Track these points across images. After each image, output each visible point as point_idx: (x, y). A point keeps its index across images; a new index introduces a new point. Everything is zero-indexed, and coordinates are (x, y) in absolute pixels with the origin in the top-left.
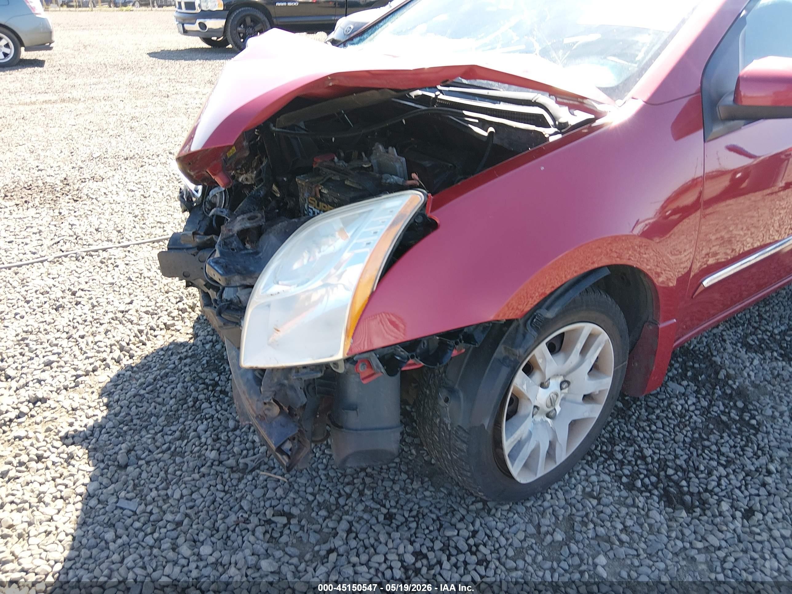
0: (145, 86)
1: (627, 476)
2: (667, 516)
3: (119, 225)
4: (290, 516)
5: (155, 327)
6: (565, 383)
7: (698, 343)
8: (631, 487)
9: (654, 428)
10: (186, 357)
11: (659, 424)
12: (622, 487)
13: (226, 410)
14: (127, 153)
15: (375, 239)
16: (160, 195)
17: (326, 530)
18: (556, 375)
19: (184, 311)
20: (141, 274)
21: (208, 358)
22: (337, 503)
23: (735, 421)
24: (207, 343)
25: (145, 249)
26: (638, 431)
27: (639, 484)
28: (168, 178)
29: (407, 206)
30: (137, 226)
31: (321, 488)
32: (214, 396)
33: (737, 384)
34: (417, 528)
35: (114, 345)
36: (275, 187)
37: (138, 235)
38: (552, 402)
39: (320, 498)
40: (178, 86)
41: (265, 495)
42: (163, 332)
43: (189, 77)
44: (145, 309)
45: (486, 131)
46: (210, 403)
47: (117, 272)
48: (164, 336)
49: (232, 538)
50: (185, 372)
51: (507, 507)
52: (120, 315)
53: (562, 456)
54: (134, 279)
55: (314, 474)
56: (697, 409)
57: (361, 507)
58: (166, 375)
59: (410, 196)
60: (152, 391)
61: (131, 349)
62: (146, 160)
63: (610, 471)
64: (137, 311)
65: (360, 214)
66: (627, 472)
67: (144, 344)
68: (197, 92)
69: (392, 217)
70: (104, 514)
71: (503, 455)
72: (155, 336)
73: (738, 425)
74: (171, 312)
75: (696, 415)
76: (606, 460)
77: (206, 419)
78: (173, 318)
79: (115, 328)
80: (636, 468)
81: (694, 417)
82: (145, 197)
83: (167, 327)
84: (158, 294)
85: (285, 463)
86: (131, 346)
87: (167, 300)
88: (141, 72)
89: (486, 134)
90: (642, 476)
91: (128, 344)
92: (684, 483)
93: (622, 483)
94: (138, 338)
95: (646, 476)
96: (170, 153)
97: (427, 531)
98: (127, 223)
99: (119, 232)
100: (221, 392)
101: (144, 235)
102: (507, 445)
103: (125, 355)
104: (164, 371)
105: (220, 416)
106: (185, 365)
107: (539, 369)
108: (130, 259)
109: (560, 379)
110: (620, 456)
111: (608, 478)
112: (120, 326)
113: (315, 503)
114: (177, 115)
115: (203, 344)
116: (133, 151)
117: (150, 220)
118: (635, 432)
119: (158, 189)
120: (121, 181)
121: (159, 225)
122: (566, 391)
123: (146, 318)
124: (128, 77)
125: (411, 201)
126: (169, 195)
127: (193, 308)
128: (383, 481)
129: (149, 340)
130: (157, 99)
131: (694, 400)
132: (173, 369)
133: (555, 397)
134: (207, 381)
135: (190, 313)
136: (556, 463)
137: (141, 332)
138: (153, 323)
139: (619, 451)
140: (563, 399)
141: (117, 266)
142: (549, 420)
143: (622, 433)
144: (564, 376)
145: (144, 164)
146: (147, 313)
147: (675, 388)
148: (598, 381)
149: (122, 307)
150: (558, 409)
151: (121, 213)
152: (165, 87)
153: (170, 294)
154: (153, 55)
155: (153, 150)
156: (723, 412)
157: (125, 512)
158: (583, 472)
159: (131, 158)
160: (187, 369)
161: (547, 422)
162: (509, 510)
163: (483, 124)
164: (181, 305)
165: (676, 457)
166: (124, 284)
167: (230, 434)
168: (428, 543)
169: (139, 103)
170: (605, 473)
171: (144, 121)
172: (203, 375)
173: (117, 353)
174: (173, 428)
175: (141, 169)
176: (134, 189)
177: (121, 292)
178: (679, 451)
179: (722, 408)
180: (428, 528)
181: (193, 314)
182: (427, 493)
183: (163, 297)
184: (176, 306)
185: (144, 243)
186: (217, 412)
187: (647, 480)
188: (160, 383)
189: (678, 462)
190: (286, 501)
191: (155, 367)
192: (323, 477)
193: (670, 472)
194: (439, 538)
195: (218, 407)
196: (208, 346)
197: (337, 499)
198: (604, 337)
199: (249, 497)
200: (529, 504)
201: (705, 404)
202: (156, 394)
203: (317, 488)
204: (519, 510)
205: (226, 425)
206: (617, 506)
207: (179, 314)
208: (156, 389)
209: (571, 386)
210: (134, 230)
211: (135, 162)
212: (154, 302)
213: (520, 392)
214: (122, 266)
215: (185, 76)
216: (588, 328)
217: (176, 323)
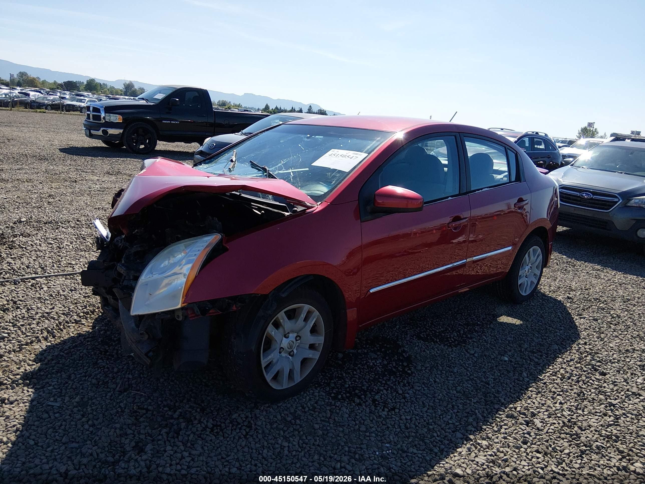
0: (58, 173)
1: (334, 393)
2: (350, 410)
3: (43, 265)
4: (147, 410)
5: (69, 321)
6: (298, 337)
7: (392, 335)
8: (335, 398)
9: (355, 373)
10: (88, 338)
11: (359, 371)
12: (331, 398)
13: (113, 364)
14: (45, 219)
15: (198, 253)
16: (71, 247)
17: (166, 416)
18: (293, 332)
19: (87, 313)
20: (58, 293)
21: (102, 339)
22: (175, 405)
23: (399, 371)
24: (102, 331)
25: (61, 279)
26: (346, 374)
27: (340, 397)
28: (76, 237)
29: (213, 239)
30: (55, 265)
31: (167, 399)
32: (105, 357)
33: (407, 355)
34: (217, 415)
35: (44, 329)
36: (153, 236)
37: (55, 271)
38: (291, 347)
39: (165, 403)
40: (84, 174)
41: (134, 401)
42: (73, 325)
43: (92, 168)
44: (61, 312)
45: (260, 212)
46: (103, 360)
47: (42, 292)
48: (74, 327)
49: (115, 419)
50: (88, 345)
51: (267, 405)
52: (46, 315)
53: (298, 379)
54: (54, 296)
55: (163, 392)
56: (381, 365)
57: (187, 406)
58: (76, 346)
59: (215, 236)
60: (68, 353)
61: (54, 332)
62: (60, 224)
63: (326, 391)
64: (57, 313)
65: (193, 243)
66: (334, 391)
67: (62, 331)
68: (98, 180)
69: (207, 244)
70: (42, 408)
71: (261, 368)
72: (69, 327)
73: (401, 373)
74: (79, 313)
75: (379, 368)
76: (325, 386)
77: (101, 368)
78: (80, 317)
79: (43, 322)
80: (340, 390)
81: (378, 369)
82: (60, 248)
83: (76, 322)
84: (70, 304)
85: (148, 363)
86: (55, 331)
87: (76, 308)
88: (54, 163)
89: (260, 213)
90: (342, 393)
91: (52, 330)
92: (363, 396)
93: (331, 396)
94: (58, 327)
95: (344, 393)
96: (78, 221)
97: (222, 416)
98: (48, 263)
99: (43, 268)
100: (109, 355)
101: (59, 271)
102: (264, 363)
103: (50, 336)
104: (74, 344)
105: (109, 366)
106: (88, 341)
107: (282, 326)
108: (51, 284)
109: (295, 335)
110: (333, 385)
111: (324, 394)
112: (47, 321)
113: (162, 405)
114: (83, 195)
115: (99, 331)
116: (51, 218)
117: (64, 263)
118: (344, 375)
119: (69, 244)
120: (43, 237)
121: (70, 265)
122: (299, 341)
123: (63, 317)
124: (44, 166)
125: (215, 238)
126: (77, 247)
127: (93, 312)
128: (201, 395)
129: (64, 328)
130: (68, 183)
131: (381, 361)
132: (80, 343)
133: (292, 343)
134: (101, 349)
135: (91, 315)
136: (294, 382)
137: (60, 323)
138: (68, 319)
139: (333, 383)
140: (298, 346)
141: (42, 288)
142: (290, 357)
143: (337, 375)
144: (297, 333)
145: (59, 227)
146: (63, 314)
147: (373, 355)
148: (316, 337)
149: (47, 311)
150: (295, 351)
151: (43, 257)
152: (73, 175)
153: (78, 305)
154: (62, 150)
155: (65, 217)
156: (395, 367)
157: (54, 407)
158: (311, 391)
159: (49, 223)
160: (89, 343)
161: (289, 358)
162: (269, 407)
163: (259, 209)
164: (85, 310)
165: (363, 386)
166: (47, 298)
167: (114, 375)
168: (223, 421)
169: (54, 185)
170: (323, 392)
171: (58, 198)
172: (99, 347)
173: (45, 334)
174: (81, 372)
175: (57, 231)
176: (52, 242)
177: (46, 303)
178: (365, 383)
179: (394, 365)
180: (223, 414)
181: (93, 316)
182: (225, 400)
183: (73, 306)
184: (82, 311)
185: (59, 275)
186: (107, 364)
187: (344, 395)
188: (73, 350)
189: (363, 388)
190: (146, 403)
191: (69, 342)
192: (168, 394)
193: (357, 391)
194: (229, 418)
195: (108, 362)
196: (102, 332)
197: (175, 403)
198: (316, 313)
199: (125, 402)
200: (279, 405)
201: (385, 362)
202: (70, 355)
203: (164, 399)
204: (273, 407)
205: (112, 371)
206: (325, 406)
207: (84, 315)
208: (70, 352)
209: (301, 339)
210: (53, 268)
211: (52, 225)
212: (67, 309)
213: (271, 335)
214: (46, 289)
215: (89, 167)
216: (307, 307)
217: (82, 320)
